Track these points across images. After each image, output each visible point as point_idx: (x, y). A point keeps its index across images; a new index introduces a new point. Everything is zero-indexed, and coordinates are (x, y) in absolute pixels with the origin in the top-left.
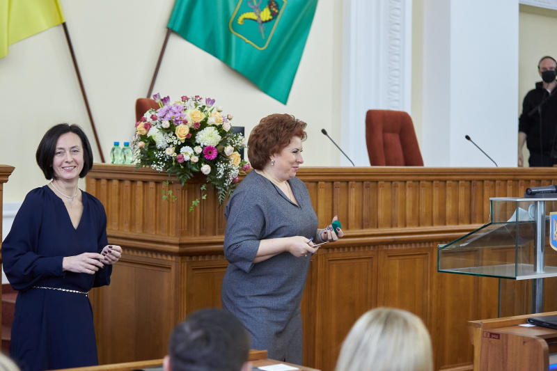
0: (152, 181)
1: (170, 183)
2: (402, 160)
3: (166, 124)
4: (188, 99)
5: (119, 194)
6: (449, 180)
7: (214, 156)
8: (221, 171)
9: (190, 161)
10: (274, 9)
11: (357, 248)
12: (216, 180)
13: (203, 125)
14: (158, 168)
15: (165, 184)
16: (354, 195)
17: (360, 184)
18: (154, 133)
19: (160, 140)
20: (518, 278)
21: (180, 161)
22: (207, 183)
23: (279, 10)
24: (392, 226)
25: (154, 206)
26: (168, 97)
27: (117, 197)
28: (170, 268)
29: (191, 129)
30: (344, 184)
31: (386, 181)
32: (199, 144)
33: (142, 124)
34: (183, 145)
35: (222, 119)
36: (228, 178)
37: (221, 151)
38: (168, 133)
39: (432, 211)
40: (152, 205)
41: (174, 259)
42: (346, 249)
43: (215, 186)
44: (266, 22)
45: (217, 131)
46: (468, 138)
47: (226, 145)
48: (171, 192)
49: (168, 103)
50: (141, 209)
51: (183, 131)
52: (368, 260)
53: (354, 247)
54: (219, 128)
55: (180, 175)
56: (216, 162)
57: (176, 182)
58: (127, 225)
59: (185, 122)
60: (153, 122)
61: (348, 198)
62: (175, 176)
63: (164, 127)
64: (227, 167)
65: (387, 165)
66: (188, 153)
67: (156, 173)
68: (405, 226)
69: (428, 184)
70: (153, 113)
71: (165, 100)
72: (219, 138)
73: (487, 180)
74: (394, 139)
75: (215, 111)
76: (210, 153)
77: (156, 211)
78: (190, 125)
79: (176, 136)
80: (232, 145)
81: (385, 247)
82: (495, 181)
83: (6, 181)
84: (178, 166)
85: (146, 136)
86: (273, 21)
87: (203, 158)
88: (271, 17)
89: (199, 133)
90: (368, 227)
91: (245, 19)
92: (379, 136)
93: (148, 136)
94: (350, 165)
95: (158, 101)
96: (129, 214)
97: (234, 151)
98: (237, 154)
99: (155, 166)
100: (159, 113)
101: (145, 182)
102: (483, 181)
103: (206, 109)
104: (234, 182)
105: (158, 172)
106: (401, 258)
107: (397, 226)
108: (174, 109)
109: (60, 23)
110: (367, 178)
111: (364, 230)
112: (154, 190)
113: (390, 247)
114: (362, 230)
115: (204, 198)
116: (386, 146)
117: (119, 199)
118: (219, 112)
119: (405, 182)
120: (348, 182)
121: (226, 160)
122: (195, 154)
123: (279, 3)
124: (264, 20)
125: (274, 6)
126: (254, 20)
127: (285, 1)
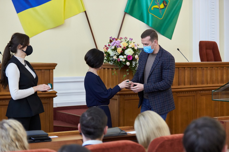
0: (110, 68)
1: (116, 69)
2: (213, 60)
3: (113, 47)
4: (122, 38)
6: (225, 67)
7: (131, 59)
8: (134, 64)
9: (122, 61)
11: (188, 92)
12: (132, 68)
13: (127, 47)
14: (111, 63)
16: (187, 73)
17: (190, 68)
18: (109, 51)
19: (112, 53)
22: (129, 69)
23: (167, 4)
24: (202, 84)
28: (117, 100)
31: (200, 67)
32: (126, 55)
33: (105, 48)
34: (120, 55)
35: (134, 45)
36: (136, 67)
37: (133, 57)
38: (114, 51)
39: (218, 78)
40: (111, 77)
41: (118, 96)
42: (182, 93)
43: (131, 70)
44: (162, 9)
45: (132, 50)
47: (136, 55)
48: (115, 72)
51: (119, 50)
52: (193, 97)
53: (187, 92)
54: (133, 49)
55: (119, 66)
56: (132, 61)
57: (118, 69)
59: (121, 47)
60: (109, 47)
61: (185, 73)
62: (117, 66)
64: (136, 63)
65: (207, 61)
66: (122, 58)
67: (111, 65)
68: (207, 84)
70: (109, 44)
71: (114, 39)
72: (133, 52)
74: (210, 52)
75: (132, 42)
76: (130, 58)
77: (112, 79)
78: (122, 48)
79: (117, 52)
80: (138, 55)
81: (199, 92)
83: (54, 69)
84: (118, 62)
85: (107, 52)
86: (165, 8)
87: (127, 59)
88: (164, 7)
89: (126, 51)
90: (193, 84)
91: (154, 8)
92: (204, 51)
94: (186, 61)
95: (111, 39)
100: (112, 43)
101: (108, 69)
103: (129, 42)
107: (204, 84)
108: (117, 42)
109: (84, 11)
110: (192, 66)
111: (191, 86)
112: (111, 71)
113: (201, 92)
114: (190, 86)
115: (128, 74)
118: (134, 43)
119: (207, 67)
120: (184, 68)
121: (136, 60)
122: (124, 58)
123: (167, 2)
124: (161, 8)
125: (165, 3)
126: (157, 8)
127: (169, 1)
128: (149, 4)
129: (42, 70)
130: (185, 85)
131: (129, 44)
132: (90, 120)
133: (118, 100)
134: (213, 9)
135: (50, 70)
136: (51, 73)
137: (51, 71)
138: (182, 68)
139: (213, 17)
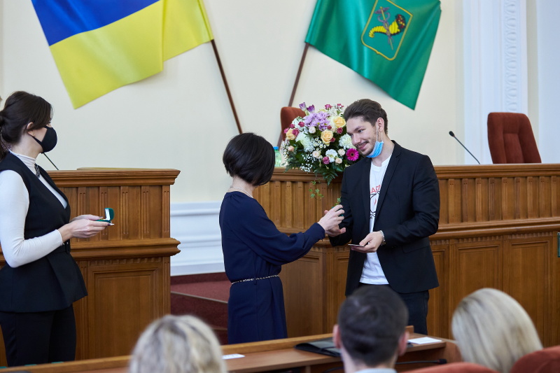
0: (300, 181)
1: (317, 183)
2: (521, 158)
3: (312, 130)
4: (330, 107)
5: (270, 193)
7: (356, 157)
9: (334, 162)
10: (401, 23)
11: (484, 238)
14: (306, 169)
15: (312, 184)
16: (480, 190)
17: (486, 180)
18: (302, 138)
19: (308, 144)
21: (325, 163)
23: (406, 24)
24: (515, 218)
25: (302, 204)
26: (313, 106)
27: (268, 196)
28: (318, 259)
29: (334, 134)
30: (471, 181)
31: (509, 177)
32: (342, 148)
33: (291, 130)
34: (328, 148)
38: (314, 138)
39: (551, 204)
40: (300, 202)
41: (321, 250)
42: (474, 239)
44: (394, 34)
48: (318, 191)
49: (313, 111)
50: (291, 206)
51: (327, 136)
52: (494, 249)
53: (481, 237)
55: (326, 175)
57: (322, 182)
58: (278, 220)
59: (330, 128)
60: (301, 129)
61: (475, 193)
62: (322, 176)
63: (311, 132)
65: (508, 163)
66: (332, 155)
67: (304, 174)
68: (527, 217)
69: (547, 179)
70: (300, 120)
71: (311, 108)
74: (514, 139)
76: (352, 155)
77: (304, 208)
78: (334, 131)
79: (321, 140)
81: (509, 237)
83: (173, 184)
84: (324, 167)
85: (294, 141)
86: (400, 34)
87: (346, 160)
88: (399, 30)
89: (342, 137)
90: (493, 219)
91: (375, 32)
92: (501, 137)
93: (297, 140)
94: (476, 164)
95: (304, 109)
96: (280, 211)
99: (303, 167)
100: (306, 120)
101: (293, 182)
105: (306, 173)
106: (523, 246)
107: (519, 218)
108: (319, 116)
109: (208, 40)
110: (492, 174)
111: (490, 222)
112: (302, 189)
113: (514, 237)
114: (488, 222)
116: (506, 145)
117: (270, 198)
119: (526, 177)
120: (475, 179)
122: (339, 156)
123: (406, 17)
124: (392, 33)
125: (400, 19)
126: (383, 33)
127: (411, 15)
128: (364, 24)
129: (142, 187)
130: (475, 221)
132: (365, 314)
133: (321, 259)
134: (513, 36)
135: (161, 186)
136: (165, 194)
137: (164, 188)
138: (469, 178)
139: (512, 55)
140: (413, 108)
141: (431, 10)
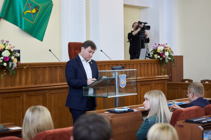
7: (8, 60)
8: (10, 65)
10: (37, 9)
11: (60, 89)
12: (9, 68)
13: (4, 49)
16: (58, 71)
17: (61, 67)
20: (108, 97)
22: (6, 69)
23: (39, 9)
30: (55, 68)
32: (3, 56)
35: (11, 47)
36: (13, 67)
37: (10, 58)
43: (8, 70)
44: (34, 13)
45: (9, 51)
46: (101, 51)
47: (12, 56)
52: (65, 93)
56: (9, 62)
61: (56, 72)
64: (12, 63)
72: (10, 54)
73: (106, 65)
74: (78, 52)
75: (9, 45)
76: (6, 59)
80: (14, 56)
82: (109, 65)
86: (36, 13)
87: (4, 61)
88: (36, 12)
89: (3, 52)
91: (27, 13)
92: (73, 51)
94: (58, 61)
97: (15, 58)
98: (16, 59)
102: (105, 65)
103: (6, 44)
104: (15, 69)
111: (63, 83)
115: (5, 74)
116: (75, 54)
118: (10, 45)
121: (12, 61)
122: (1, 59)
123: (39, 7)
124: (33, 13)
125: (37, 8)
126: (30, 13)
127: (41, 6)
128: (23, 10)
130: (57, 83)
131: (6, 46)
134: (81, 14)
139: (80, 21)
140: (42, 41)
141: (49, 4)
